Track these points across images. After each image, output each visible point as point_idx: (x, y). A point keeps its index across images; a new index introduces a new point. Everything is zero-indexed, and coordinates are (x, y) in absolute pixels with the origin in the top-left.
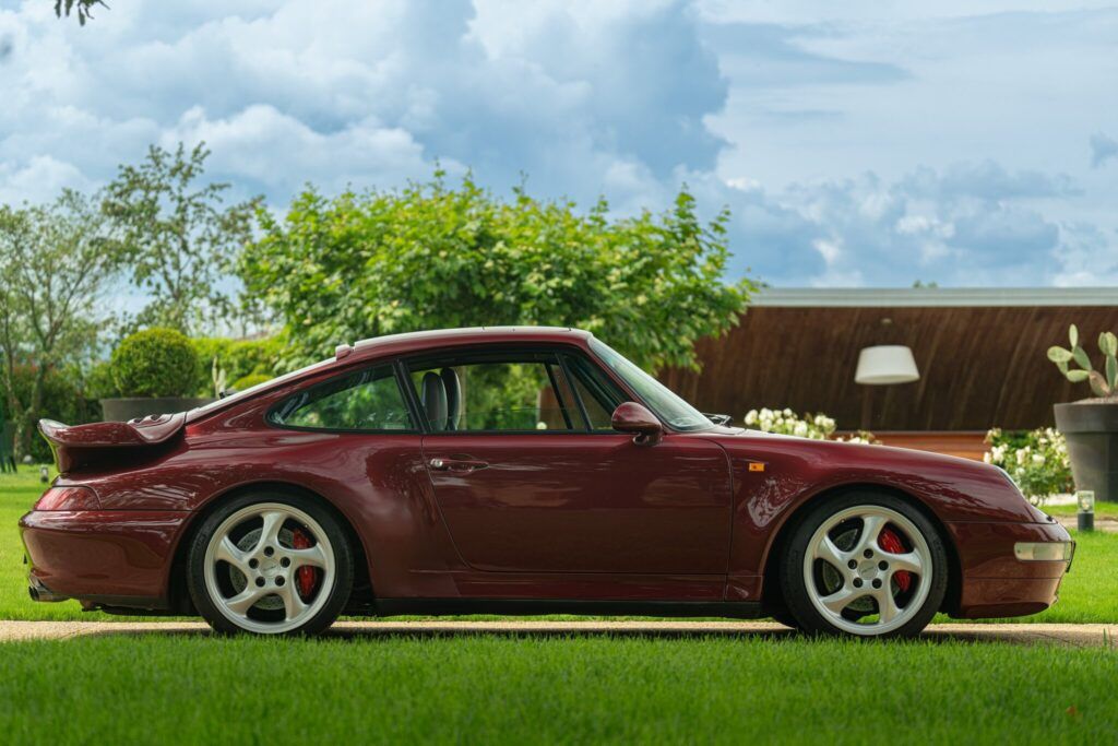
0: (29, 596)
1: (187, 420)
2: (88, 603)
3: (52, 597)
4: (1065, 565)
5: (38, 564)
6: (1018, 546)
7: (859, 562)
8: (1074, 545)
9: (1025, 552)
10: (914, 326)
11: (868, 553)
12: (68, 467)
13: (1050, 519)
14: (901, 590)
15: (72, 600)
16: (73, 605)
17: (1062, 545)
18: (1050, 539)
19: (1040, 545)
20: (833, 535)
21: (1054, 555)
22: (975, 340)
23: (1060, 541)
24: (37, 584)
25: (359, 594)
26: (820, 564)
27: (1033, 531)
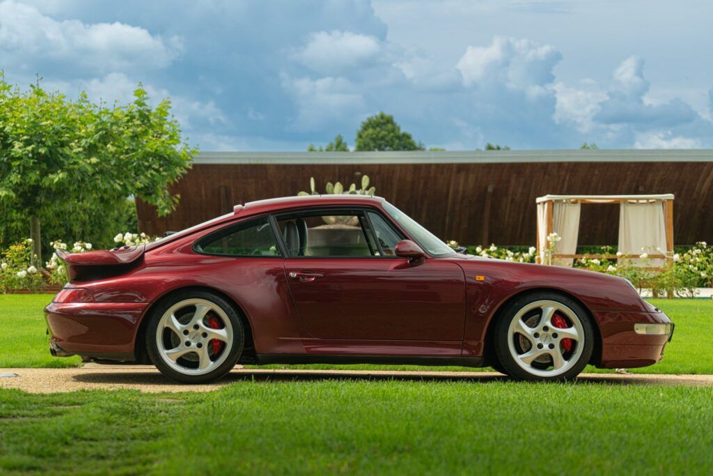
0: (50, 354)
1: (146, 249)
2: (86, 358)
3: (64, 354)
4: (667, 338)
5: (55, 334)
6: (636, 326)
7: (540, 334)
8: (673, 326)
9: (641, 329)
10: (377, 177)
11: (546, 328)
12: (74, 277)
13: (657, 310)
14: (566, 350)
15: (76, 356)
16: (76, 359)
17: (664, 326)
18: (656, 322)
19: (650, 325)
20: (524, 318)
21: (659, 331)
22: (421, 186)
23: (663, 323)
24: (55, 346)
25: (247, 352)
26: (517, 336)
27: (645, 316)
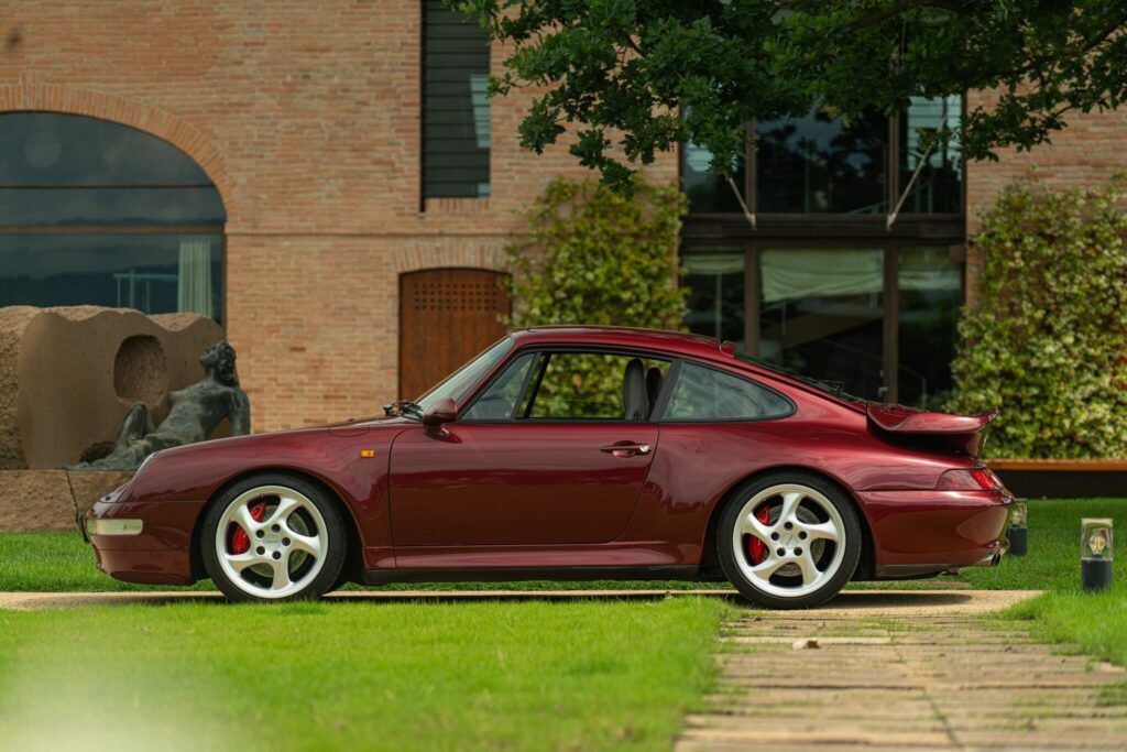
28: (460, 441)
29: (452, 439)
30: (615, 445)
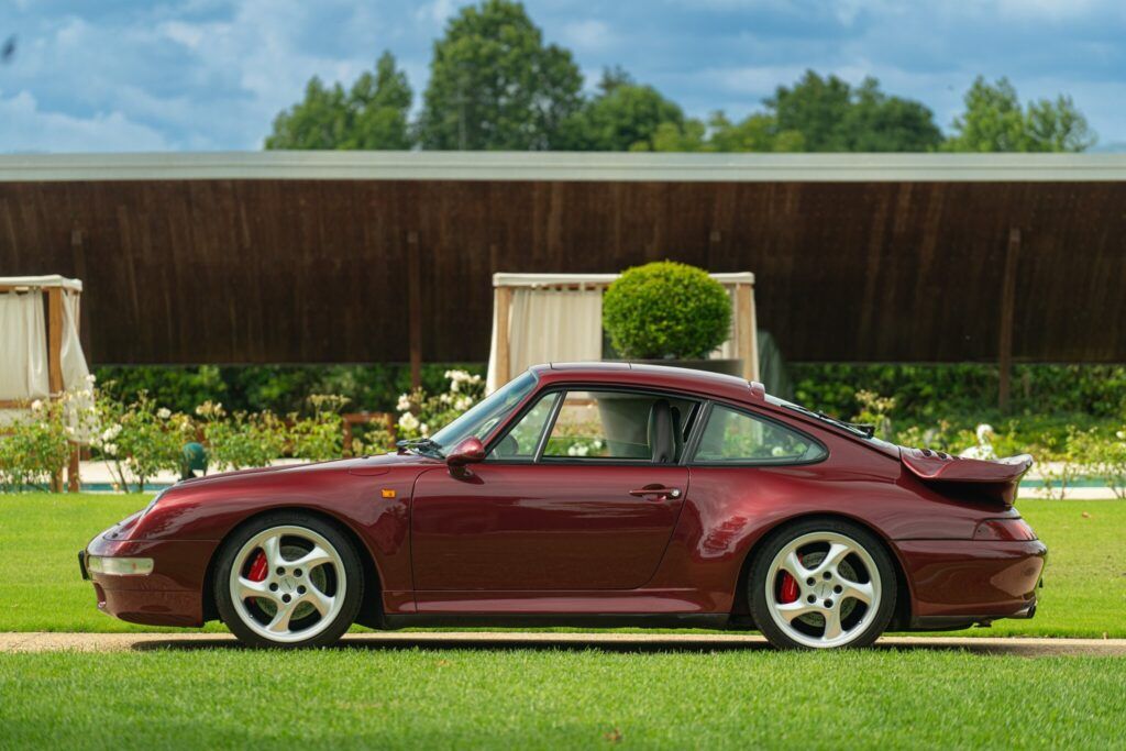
28: (481, 482)
29: (475, 480)
30: (644, 488)
